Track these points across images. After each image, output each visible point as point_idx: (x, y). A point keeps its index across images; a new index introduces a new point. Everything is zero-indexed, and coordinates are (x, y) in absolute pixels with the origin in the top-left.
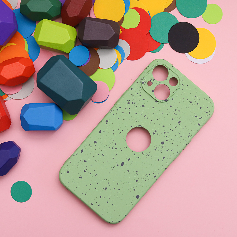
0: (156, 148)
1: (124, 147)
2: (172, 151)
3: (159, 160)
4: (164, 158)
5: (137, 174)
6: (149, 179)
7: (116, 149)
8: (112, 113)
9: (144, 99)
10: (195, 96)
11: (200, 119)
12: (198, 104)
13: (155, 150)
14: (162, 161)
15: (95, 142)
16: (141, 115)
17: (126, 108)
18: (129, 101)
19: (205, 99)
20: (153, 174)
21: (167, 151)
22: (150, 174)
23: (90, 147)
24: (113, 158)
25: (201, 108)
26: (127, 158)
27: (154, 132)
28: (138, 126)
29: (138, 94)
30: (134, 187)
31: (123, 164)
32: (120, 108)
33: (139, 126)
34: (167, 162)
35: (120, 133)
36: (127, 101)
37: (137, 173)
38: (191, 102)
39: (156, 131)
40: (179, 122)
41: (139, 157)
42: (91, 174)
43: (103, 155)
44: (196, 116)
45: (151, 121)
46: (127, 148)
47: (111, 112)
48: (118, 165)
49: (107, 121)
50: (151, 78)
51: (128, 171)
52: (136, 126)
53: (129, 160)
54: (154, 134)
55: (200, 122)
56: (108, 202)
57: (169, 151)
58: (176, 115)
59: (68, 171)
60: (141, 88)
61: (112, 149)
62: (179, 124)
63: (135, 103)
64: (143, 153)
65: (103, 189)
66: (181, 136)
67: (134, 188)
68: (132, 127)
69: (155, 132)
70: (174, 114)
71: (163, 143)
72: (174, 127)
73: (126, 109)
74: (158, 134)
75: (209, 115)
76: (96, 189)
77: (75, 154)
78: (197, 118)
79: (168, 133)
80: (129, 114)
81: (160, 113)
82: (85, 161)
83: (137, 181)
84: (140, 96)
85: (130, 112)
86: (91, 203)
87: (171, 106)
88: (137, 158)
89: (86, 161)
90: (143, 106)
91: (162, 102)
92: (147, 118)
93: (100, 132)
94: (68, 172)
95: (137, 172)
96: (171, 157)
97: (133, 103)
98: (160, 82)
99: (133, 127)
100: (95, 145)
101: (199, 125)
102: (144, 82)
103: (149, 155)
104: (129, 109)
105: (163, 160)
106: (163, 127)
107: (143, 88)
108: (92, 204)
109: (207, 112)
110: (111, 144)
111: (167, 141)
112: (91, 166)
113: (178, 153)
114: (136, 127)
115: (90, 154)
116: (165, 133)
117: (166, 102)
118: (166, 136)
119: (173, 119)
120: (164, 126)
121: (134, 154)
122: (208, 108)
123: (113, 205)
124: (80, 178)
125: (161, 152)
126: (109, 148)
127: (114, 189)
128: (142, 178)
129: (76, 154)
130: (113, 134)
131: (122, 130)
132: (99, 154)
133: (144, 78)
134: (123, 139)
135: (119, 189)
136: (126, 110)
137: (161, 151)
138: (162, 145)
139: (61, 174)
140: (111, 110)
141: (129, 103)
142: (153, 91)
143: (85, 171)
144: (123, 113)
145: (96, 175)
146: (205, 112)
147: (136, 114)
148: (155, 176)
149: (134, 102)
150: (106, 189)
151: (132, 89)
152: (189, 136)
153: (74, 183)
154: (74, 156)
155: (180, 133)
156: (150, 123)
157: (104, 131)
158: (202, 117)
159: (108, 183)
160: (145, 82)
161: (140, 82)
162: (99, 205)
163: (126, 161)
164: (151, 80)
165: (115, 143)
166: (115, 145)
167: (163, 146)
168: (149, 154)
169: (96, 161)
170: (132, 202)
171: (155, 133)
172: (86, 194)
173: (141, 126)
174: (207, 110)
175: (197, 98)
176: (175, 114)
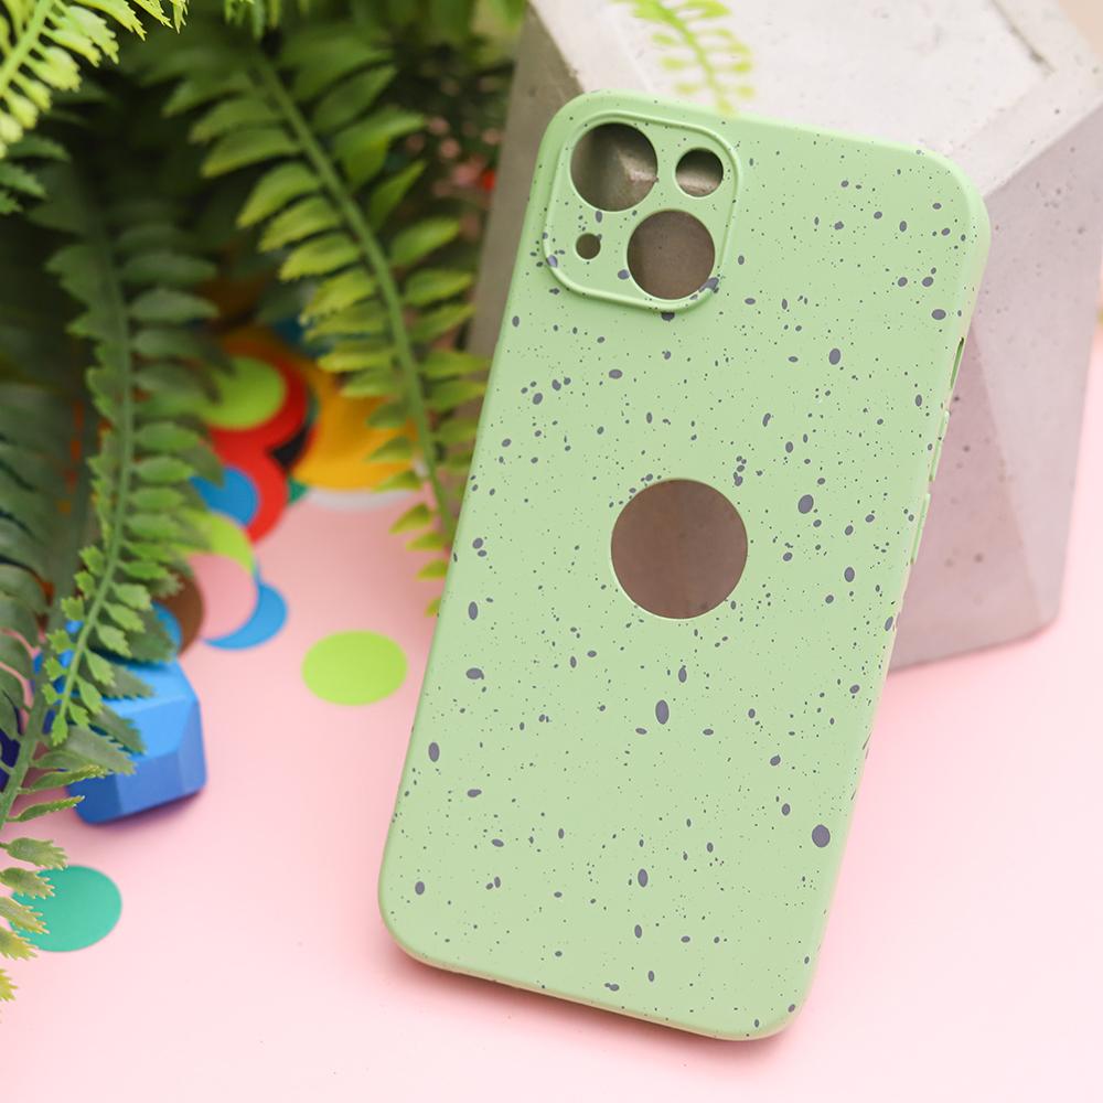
0: (787, 544)
1: (628, 626)
2: (870, 519)
3: (830, 599)
4: (849, 574)
5: (757, 723)
6: (832, 721)
7: (592, 654)
8: (483, 490)
9: (601, 340)
10: (845, 184)
11: (928, 282)
12: (878, 215)
13: (788, 557)
14: (851, 594)
15: (475, 674)
16: (627, 422)
17: (536, 429)
18: (533, 384)
19: (899, 172)
20: (839, 682)
21: (849, 530)
22: (822, 695)
23: (463, 711)
24: (602, 708)
25: (903, 226)
26: (669, 672)
27: (735, 474)
28: (640, 487)
29: (556, 328)
30: (778, 799)
31: (662, 712)
32: (506, 443)
33: (650, 483)
34: (878, 588)
35: (570, 567)
36: (524, 390)
37: (755, 719)
38: (839, 226)
39: (740, 463)
40: (835, 357)
41: (725, 639)
42: (531, 840)
43: (542, 718)
44: (903, 282)
45: (693, 424)
46: (642, 621)
47: (475, 488)
48: (641, 731)
49: (478, 543)
50: (581, 218)
51: (708, 732)
52: (633, 490)
53: (683, 676)
54: (739, 481)
55: (933, 298)
56: (686, 939)
57: (859, 524)
58: (799, 328)
59: (416, 881)
60: (555, 291)
61: (573, 662)
62: (840, 364)
63: (567, 381)
64: (733, 605)
65: (630, 882)
66: (880, 422)
67: (780, 805)
68: (616, 504)
69: (741, 469)
70: (786, 327)
71: (806, 504)
72: (822, 393)
73: (538, 434)
74: (759, 473)
75: (963, 238)
76: (593, 901)
77: (409, 786)
78: (915, 287)
79: (805, 438)
80: (568, 448)
81: (717, 363)
82: (473, 793)
83: (775, 761)
84: (575, 330)
85: (565, 440)
86: (607, 985)
87: (750, 301)
88: (717, 645)
89: (479, 792)
90: (616, 374)
91: (694, 301)
92: (665, 421)
93: (473, 611)
94: (420, 888)
95: (752, 713)
96: (884, 551)
97: (556, 386)
98: (635, 213)
99: (621, 503)
100: (484, 690)
101: (939, 315)
102: (558, 256)
103: (769, 600)
104: (555, 423)
105: (850, 586)
106: (765, 424)
107: (568, 289)
108: (615, 988)
109: (946, 232)
110: (554, 644)
111: (821, 481)
112: (514, 801)
113: (906, 512)
114: (633, 495)
115: (481, 745)
116: (789, 447)
117: (716, 291)
118: (807, 461)
119: (793, 359)
120: (768, 417)
121: (696, 633)
122: (937, 206)
123: (717, 940)
124: (490, 886)
125: (821, 551)
126: (556, 666)
127: (685, 857)
128: (792, 734)
129: (415, 783)
130: (540, 587)
131: (577, 548)
132: (522, 726)
133: (544, 236)
134: (604, 587)
135: (710, 847)
136: (542, 436)
137: (818, 547)
138: (811, 516)
139: (391, 918)
140: (473, 478)
141: (538, 399)
142: (622, 275)
143: (497, 843)
144: (535, 460)
145: (561, 834)
146: (935, 234)
147: (600, 431)
148: (855, 689)
149: (561, 381)
150: (643, 878)
151: (516, 321)
152: (919, 401)
153: (475, 927)
154: (407, 794)
155: (865, 410)
156: (694, 438)
157: (490, 600)
158: (934, 271)
159: (641, 843)
160: (562, 252)
161: (540, 264)
162: (651, 976)
163: (670, 690)
164: (584, 229)
165: (573, 630)
166: (578, 636)
167: (817, 517)
168: (768, 595)
169: (527, 765)
170: (804, 879)
171: (739, 474)
172: (558, 954)
173: (655, 480)
174: (940, 220)
175: (859, 187)
176: (792, 328)
